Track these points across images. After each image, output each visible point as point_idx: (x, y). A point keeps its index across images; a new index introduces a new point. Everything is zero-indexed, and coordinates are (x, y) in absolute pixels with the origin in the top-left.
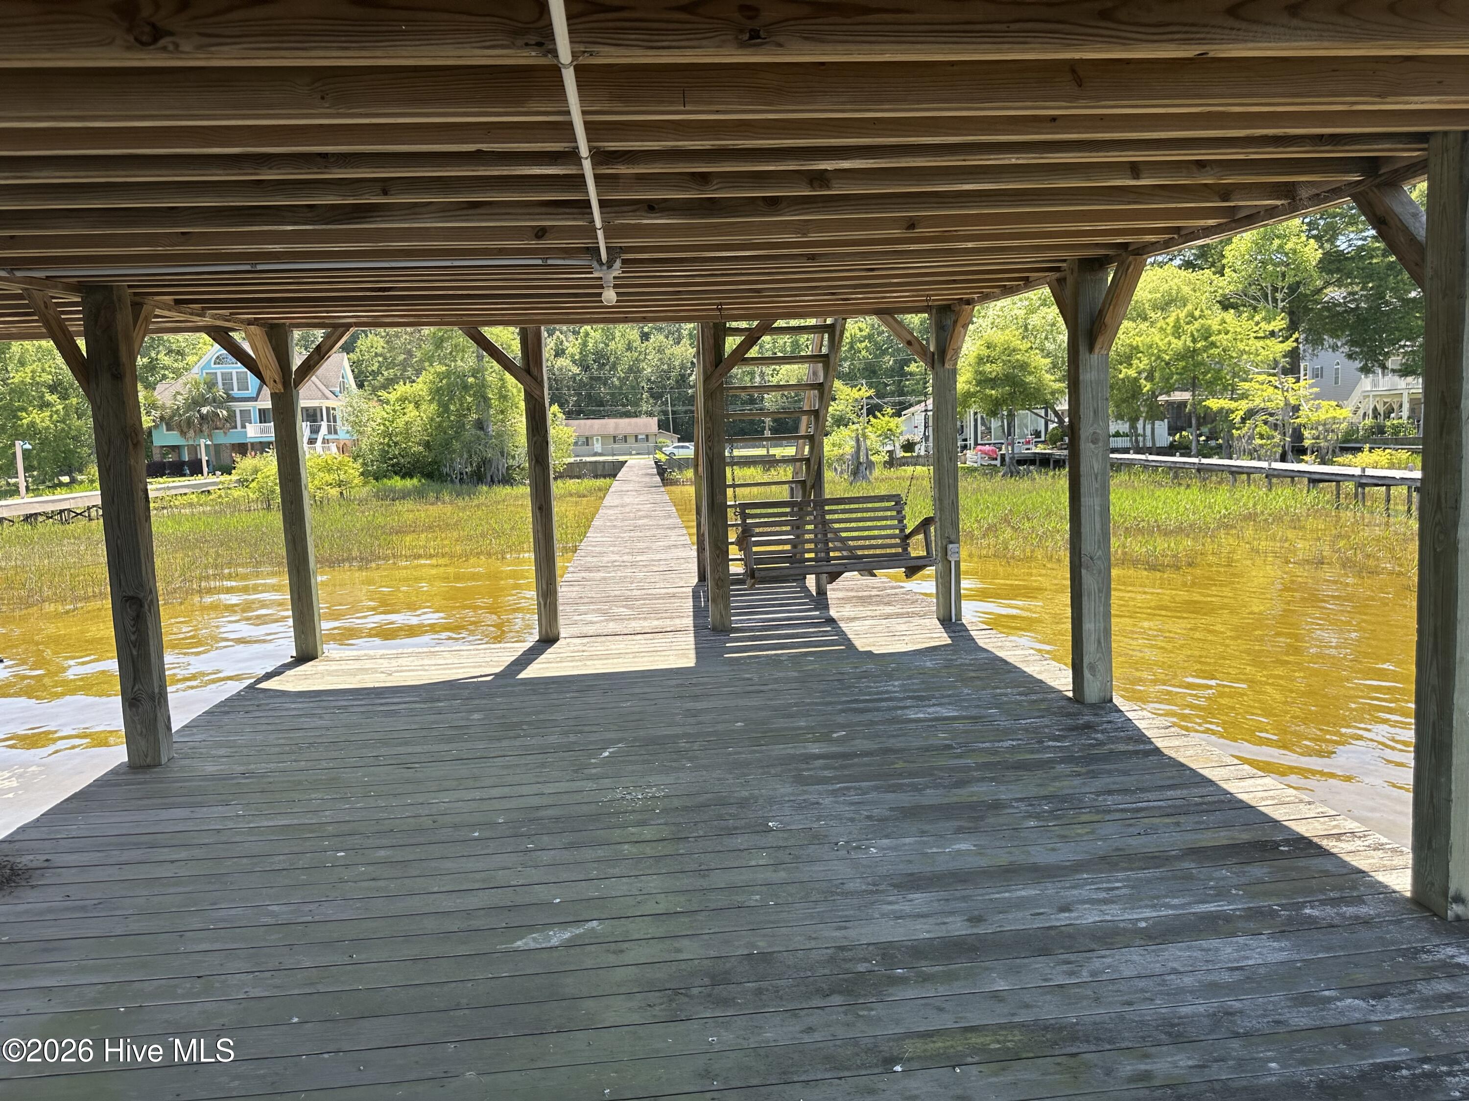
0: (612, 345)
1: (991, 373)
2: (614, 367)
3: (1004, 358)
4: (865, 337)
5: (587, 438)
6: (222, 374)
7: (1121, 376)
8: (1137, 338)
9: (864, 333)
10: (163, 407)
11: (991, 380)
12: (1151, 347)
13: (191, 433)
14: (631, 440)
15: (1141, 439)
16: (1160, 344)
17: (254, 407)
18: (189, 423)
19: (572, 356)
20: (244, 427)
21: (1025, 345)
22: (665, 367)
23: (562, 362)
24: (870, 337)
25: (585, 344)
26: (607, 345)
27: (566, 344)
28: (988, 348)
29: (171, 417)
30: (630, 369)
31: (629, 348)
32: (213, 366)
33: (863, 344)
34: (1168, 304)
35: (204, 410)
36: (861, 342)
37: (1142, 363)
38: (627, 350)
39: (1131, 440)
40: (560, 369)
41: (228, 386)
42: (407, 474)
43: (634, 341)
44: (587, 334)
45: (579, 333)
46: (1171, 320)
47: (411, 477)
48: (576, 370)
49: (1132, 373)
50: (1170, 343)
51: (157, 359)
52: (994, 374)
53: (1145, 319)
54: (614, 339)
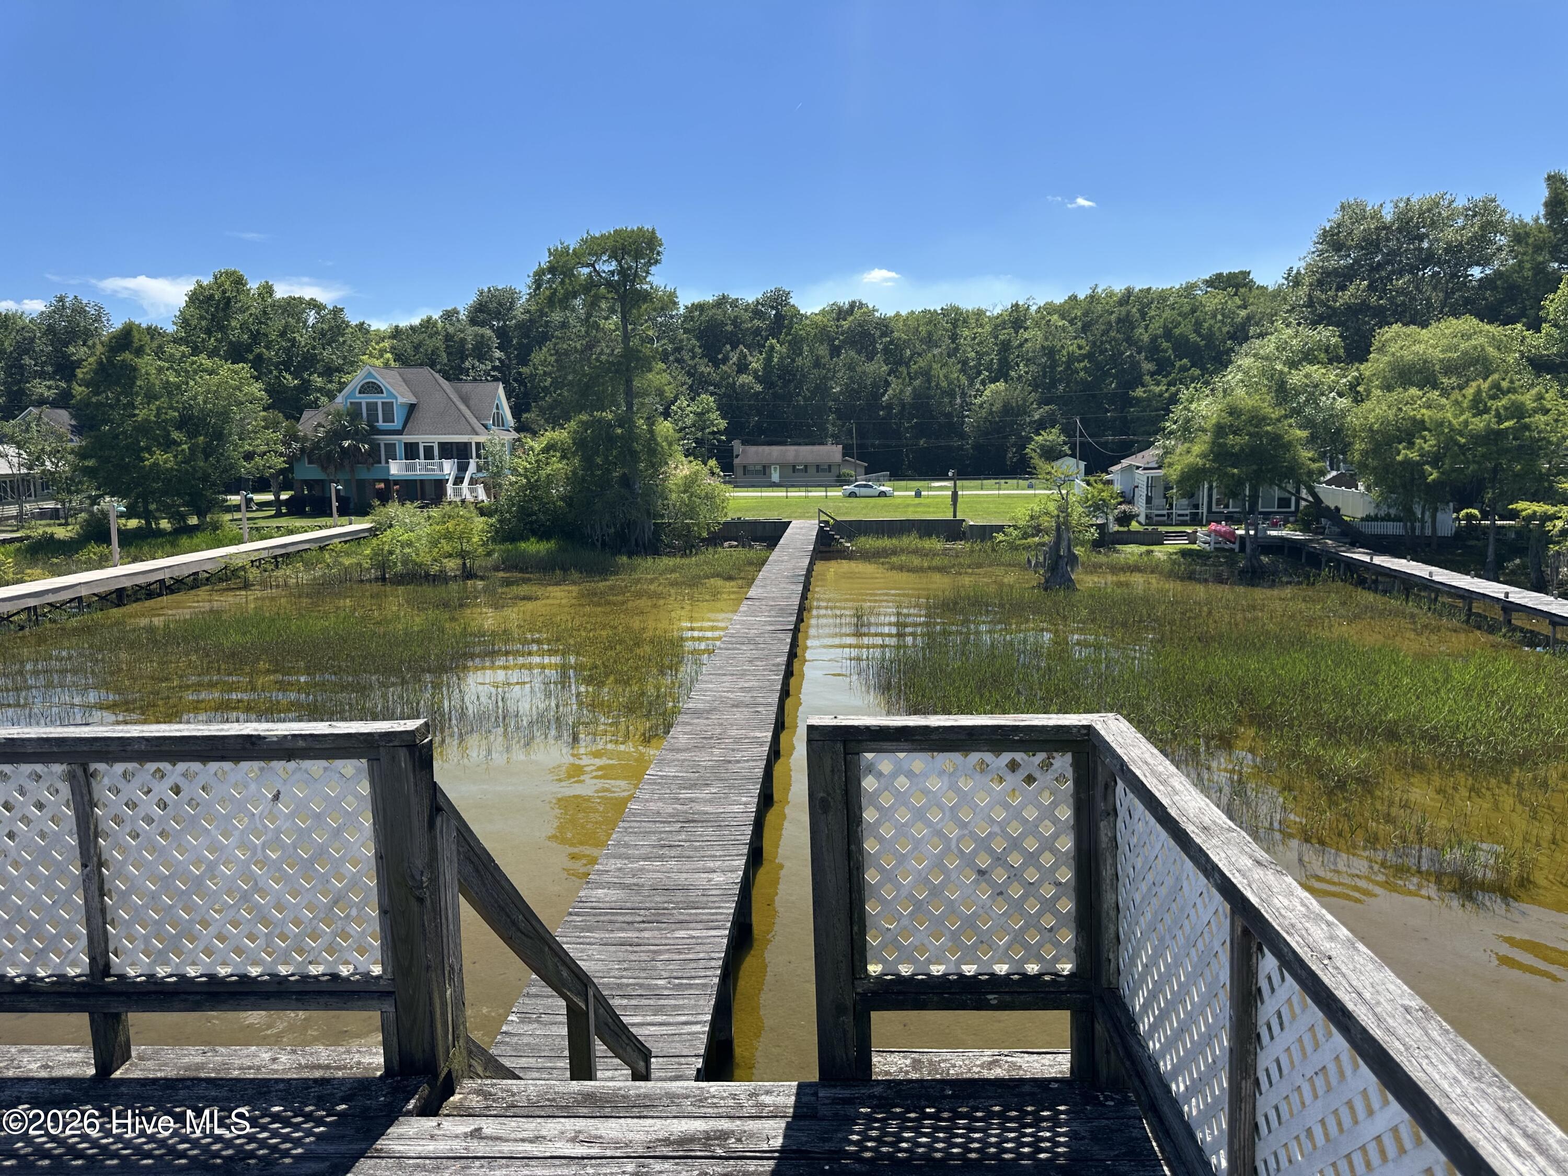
0: (799, 361)
1: (1233, 446)
2: (799, 385)
3: (1252, 429)
4: (1084, 357)
5: (764, 467)
6: (368, 404)
7: (1399, 458)
8: (1424, 411)
9: (1083, 352)
10: (305, 438)
11: (1233, 454)
12: (1441, 424)
13: (332, 469)
14: (812, 470)
15: (1418, 524)
16: (1454, 422)
17: (400, 441)
18: (329, 456)
19: (756, 372)
20: (387, 462)
21: (1278, 412)
22: (856, 386)
23: (745, 379)
24: (1090, 356)
25: (769, 359)
26: (793, 361)
27: (750, 358)
28: (1231, 414)
29: (312, 450)
30: (817, 387)
31: (817, 364)
32: (357, 395)
33: (1082, 364)
34: (1466, 366)
35: (346, 444)
36: (1079, 361)
37: (1428, 443)
38: (814, 367)
39: (1405, 526)
40: (742, 386)
41: (373, 417)
42: (543, 534)
43: (823, 357)
44: (772, 348)
45: (764, 346)
46: (1470, 391)
47: (548, 540)
48: (759, 388)
49: (1414, 455)
50: (1466, 423)
51: (309, 381)
52: (1237, 448)
53: (1435, 387)
54: (801, 354)
